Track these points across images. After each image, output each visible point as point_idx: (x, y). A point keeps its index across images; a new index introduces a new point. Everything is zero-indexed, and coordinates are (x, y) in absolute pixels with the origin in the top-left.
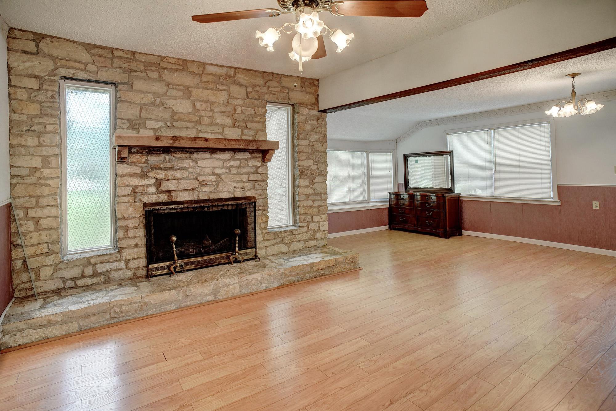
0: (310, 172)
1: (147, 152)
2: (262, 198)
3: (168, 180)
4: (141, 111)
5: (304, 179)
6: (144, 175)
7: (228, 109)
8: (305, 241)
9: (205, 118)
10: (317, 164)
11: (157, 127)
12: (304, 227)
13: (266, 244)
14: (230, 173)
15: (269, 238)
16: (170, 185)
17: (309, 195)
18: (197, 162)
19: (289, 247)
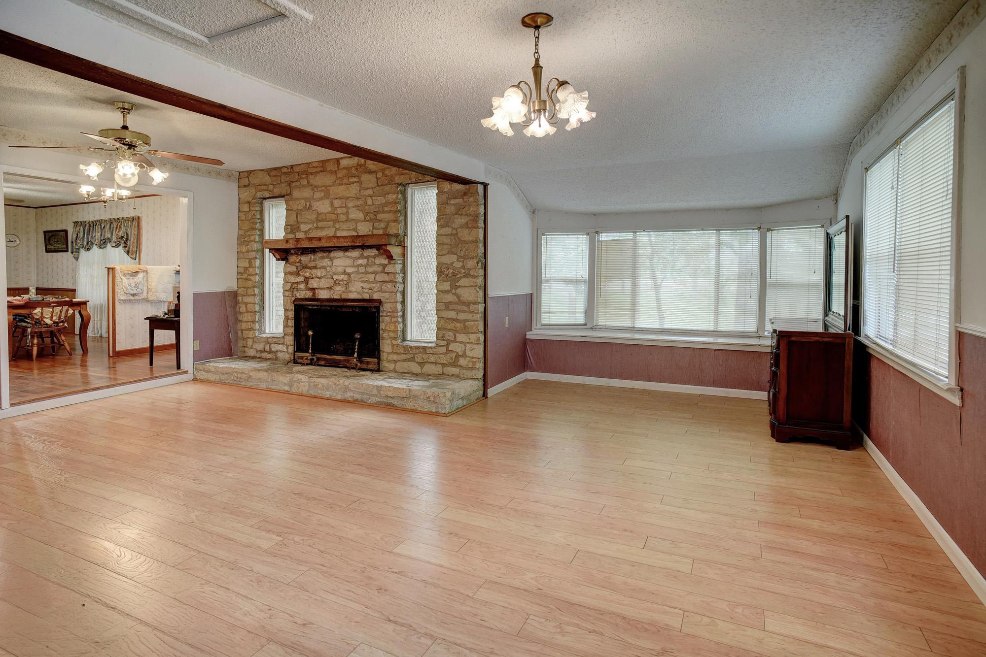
0: (451, 271)
1: (301, 253)
2: (391, 302)
3: (312, 278)
4: (297, 217)
5: (444, 281)
6: (297, 274)
7: (360, 202)
8: (444, 365)
9: (341, 215)
10: (462, 260)
11: (307, 229)
12: (442, 346)
13: (395, 357)
14: (357, 273)
15: (398, 352)
16: (314, 284)
17: (450, 303)
18: (332, 261)
19: (422, 369)
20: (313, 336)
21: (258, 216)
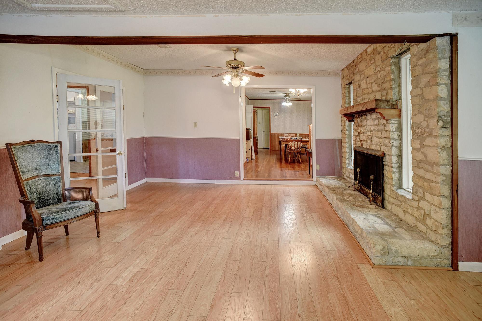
0: (420, 130)
1: (358, 116)
2: (389, 155)
3: (361, 133)
4: (356, 94)
5: (416, 139)
6: (357, 130)
7: (376, 78)
8: (417, 219)
11: (359, 101)
12: (416, 200)
13: (392, 200)
14: (375, 130)
15: (394, 197)
16: (362, 137)
17: (420, 161)
18: (367, 122)
19: (405, 216)
20: (360, 172)
21: (347, 95)
